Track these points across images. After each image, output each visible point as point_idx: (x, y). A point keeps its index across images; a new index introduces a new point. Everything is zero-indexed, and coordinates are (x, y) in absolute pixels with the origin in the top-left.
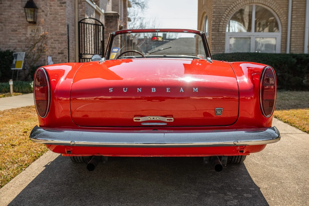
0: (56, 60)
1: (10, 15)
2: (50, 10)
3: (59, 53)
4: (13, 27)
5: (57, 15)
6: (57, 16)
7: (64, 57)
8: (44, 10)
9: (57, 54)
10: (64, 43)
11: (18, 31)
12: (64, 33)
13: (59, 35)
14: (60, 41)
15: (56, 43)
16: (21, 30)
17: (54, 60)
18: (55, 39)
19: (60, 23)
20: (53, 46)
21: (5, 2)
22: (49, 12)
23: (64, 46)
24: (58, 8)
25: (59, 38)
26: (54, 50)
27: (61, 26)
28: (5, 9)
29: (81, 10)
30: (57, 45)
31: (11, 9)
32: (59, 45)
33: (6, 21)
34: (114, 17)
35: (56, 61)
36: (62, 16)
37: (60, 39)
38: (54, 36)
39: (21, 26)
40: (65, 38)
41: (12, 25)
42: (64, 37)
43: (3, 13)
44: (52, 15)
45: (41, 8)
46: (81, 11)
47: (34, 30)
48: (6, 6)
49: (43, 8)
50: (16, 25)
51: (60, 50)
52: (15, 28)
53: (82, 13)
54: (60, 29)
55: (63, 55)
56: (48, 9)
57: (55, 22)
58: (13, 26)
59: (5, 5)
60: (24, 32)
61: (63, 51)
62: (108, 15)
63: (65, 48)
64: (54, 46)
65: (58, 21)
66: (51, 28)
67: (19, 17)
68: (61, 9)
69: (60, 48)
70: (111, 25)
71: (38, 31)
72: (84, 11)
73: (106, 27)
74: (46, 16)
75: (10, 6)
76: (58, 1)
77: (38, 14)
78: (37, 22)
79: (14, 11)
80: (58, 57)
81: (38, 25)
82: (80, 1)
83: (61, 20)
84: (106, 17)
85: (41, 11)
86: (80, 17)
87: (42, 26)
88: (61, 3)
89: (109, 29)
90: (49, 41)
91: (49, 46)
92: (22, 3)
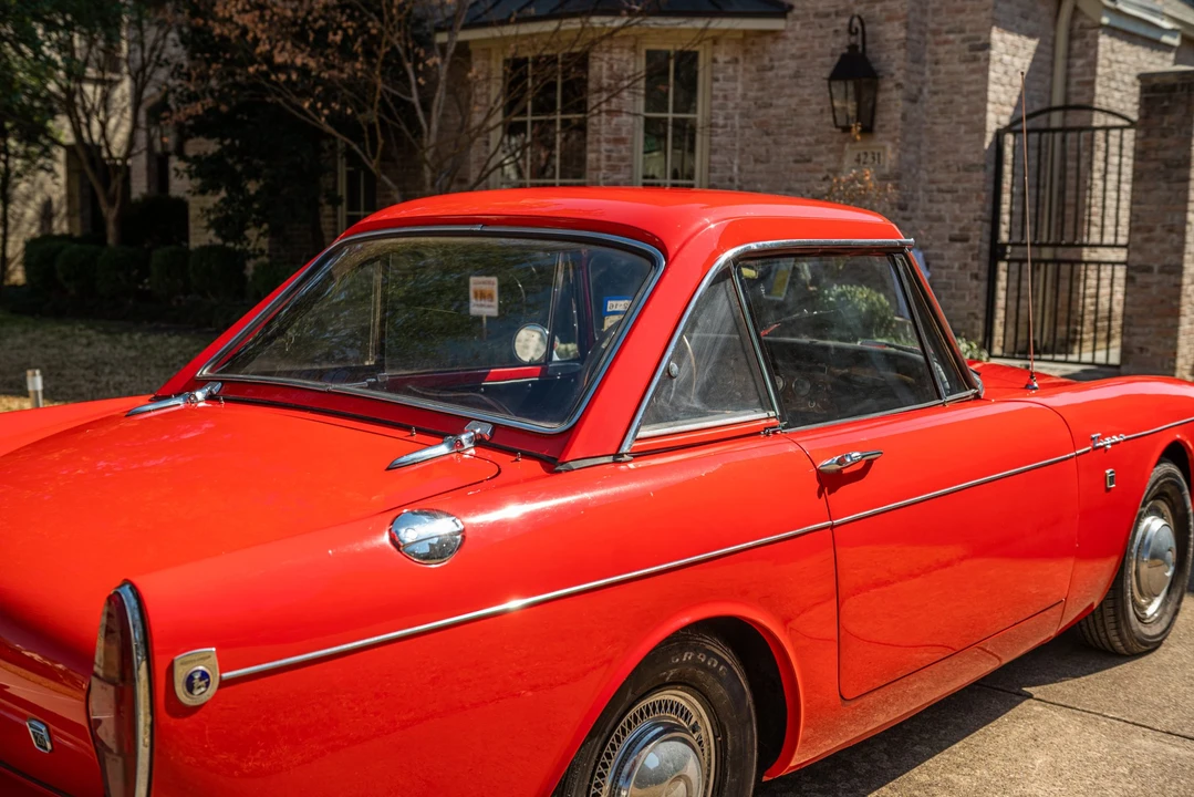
0: (940, 263)
1: (794, 107)
2: (931, 78)
3: (953, 239)
4: (799, 148)
5: (956, 93)
6: (957, 98)
7: (970, 253)
8: (902, 81)
9: (947, 241)
10: (974, 199)
11: (815, 159)
12: (975, 161)
13: (959, 170)
14: (960, 193)
15: (944, 201)
16: (823, 159)
17: (934, 262)
18: (943, 186)
19: (965, 123)
20: (934, 213)
21: (783, 63)
22: (930, 84)
23: (975, 211)
24: (963, 67)
25: (957, 181)
26: (936, 224)
27: (968, 138)
28: (782, 87)
29: (1079, 62)
30: (947, 208)
31: (798, 85)
32: (957, 206)
33: (780, 126)
34: (1182, 90)
35: (942, 268)
36: (973, 98)
37: (960, 187)
38: (940, 176)
39: (823, 142)
40: (978, 180)
41: (797, 140)
42: (975, 176)
43: (774, 102)
44: (940, 97)
45: (892, 75)
46: (1083, 66)
47: (866, 154)
48: (783, 77)
49: (899, 76)
50: (811, 139)
51: (958, 225)
52: (805, 150)
53: (1083, 74)
54: (963, 148)
55: (965, 244)
56: (928, 73)
57: (946, 121)
58: (799, 144)
59: (782, 72)
60: (832, 165)
61: (969, 230)
62: (1155, 80)
63: (975, 220)
64: (939, 211)
65: (959, 115)
66: (933, 144)
67: (822, 111)
68: (973, 71)
69: (956, 219)
70: (1165, 125)
71: (877, 157)
72: (1093, 64)
73: (1141, 134)
74: (913, 100)
75: (797, 75)
76: (963, 41)
77: (881, 97)
78: (876, 128)
79: (808, 91)
80: (949, 253)
81: (880, 136)
82: (1082, 27)
83: (970, 113)
84: (1144, 90)
85: (890, 85)
86: (1073, 89)
87: (893, 140)
88: (973, 48)
89: (1154, 141)
90: (921, 193)
91: (919, 213)
92: (832, 62)
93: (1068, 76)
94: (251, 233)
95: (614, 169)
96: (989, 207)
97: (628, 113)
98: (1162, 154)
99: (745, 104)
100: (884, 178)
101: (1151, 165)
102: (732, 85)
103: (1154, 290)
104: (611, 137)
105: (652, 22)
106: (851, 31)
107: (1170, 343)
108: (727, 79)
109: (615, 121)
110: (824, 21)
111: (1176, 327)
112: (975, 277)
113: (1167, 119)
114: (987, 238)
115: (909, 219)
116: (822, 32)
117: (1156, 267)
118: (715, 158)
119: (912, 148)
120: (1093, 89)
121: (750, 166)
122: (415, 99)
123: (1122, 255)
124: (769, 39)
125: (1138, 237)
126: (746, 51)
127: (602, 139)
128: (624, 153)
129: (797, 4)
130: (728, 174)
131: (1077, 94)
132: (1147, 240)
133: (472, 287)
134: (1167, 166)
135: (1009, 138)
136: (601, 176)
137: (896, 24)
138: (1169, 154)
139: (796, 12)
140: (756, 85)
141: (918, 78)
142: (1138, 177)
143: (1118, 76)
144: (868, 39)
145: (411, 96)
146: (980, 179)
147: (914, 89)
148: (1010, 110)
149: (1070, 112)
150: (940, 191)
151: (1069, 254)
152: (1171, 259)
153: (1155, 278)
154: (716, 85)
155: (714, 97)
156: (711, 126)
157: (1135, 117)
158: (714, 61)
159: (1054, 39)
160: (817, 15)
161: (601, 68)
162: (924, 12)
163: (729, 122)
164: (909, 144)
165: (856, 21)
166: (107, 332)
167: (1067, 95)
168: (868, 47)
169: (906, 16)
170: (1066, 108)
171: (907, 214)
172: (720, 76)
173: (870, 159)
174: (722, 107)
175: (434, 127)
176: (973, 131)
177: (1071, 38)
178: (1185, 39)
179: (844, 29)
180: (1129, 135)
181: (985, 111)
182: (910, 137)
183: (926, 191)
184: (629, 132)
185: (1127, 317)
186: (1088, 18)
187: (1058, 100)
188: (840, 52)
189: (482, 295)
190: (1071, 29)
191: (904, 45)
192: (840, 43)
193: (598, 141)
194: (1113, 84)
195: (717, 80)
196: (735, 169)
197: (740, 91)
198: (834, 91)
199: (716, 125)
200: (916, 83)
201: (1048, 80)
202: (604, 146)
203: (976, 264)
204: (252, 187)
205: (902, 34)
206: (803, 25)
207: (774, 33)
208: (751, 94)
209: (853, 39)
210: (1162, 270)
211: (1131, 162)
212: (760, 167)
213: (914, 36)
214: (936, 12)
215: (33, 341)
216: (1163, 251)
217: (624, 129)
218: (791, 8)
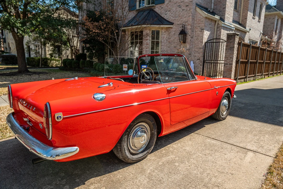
0: (196, 63)
1: (174, 39)
3: (198, 59)
6: (199, 37)
8: (190, 35)
10: (201, 53)
11: (177, 47)
12: (201, 47)
15: (197, 53)
16: (178, 47)
17: (195, 63)
18: (196, 51)
20: (195, 55)
21: (172, 32)
23: (201, 55)
24: (200, 33)
25: (198, 50)
26: (195, 57)
27: (200, 44)
28: (172, 36)
29: (218, 32)
30: (197, 55)
31: (174, 36)
33: (172, 42)
34: (233, 36)
35: (196, 64)
36: (201, 37)
37: (199, 51)
38: (196, 50)
39: (178, 44)
41: (174, 44)
42: (201, 49)
43: (171, 38)
44: (196, 37)
49: (190, 34)
50: (176, 44)
52: (175, 46)
53: (219, 34)
56: (194, 34)
57: (197, 41)
59: (172, 34)
61: (200, 58)
62: (229, 34)
65: (199, 40)
66: (195, 45)
67: (178, 39)
68: (201, 33)
69: (198, 56)
71: (186, 47)
72: (221, 32)
73: (227, 43)
74: (192, 38)
75: (174, 34)
76: (200, 28)
77: (187, 37)
78: (186, 42)
79: (176, 36)
80: (197, 62)
81: (187, 43)
82: (219, 26)
83: (201, 40)
84: (227, 36)
85: (188, 35)
86: (217, 36)
87: (189, 44)
88: (201, 30)
89: (229, 44)
90: (193, 52)
91: (193, 55)
92: (179, 32)
93: (217, 34)
94: (94, 58)
95: (147, 48)
96: (203, 54)
97: (149, 40)
98: (230, 46)
99: (167, 38)
100: (187, 50)
101: (228, 48)
102: (165, 36)
103: (228, 67)
105: (152, 26)
106: (182, 27)
107: (230, 75)
108: (164, 35)
109: (147, 41)
110: (179, 26)
111: (231, 73)
112: (201, 65)
113: (231, 41)
114: (203, 59)
115: (191, 56)
116: (178, 27)
117: (228, 64)
118: (162, 47)
119: (192, 45)
120: (220, 36)
121: (167, 48)
122: (116, 38)
123: (223, 62)
124: (170, 28)
125: (226, 59)
126: (167, 30)
128: (148, 46)
129: (175, 23)
130: (164, 49)
131: (218, 37)
132: (227, 60)
133: (124, 66)
134: (231, 48)
135: (206, 44)
137: (189, 26)
138: (231, 46)
139: (174, 24)
140: (168, 36)
141: (193, 34)
142: (226, 49)
143: (225, 34)
144: (185, 28)
145: (115, 37)
146: (202, 50)
147: (192, 36)
148: (207, 39)
149: (217, 40)
150: (196, 52)
151: (216, 62)
152: (231, 62)
153: (228, 65)
154: (162, 36)
155: (162, 38)
156: (161, 42)
157: (226, 40)
158: (162, 32)
159: (215, 28)
160: (177, 25)
161: (145, 33)
162: (194, 24)
163: (164, 41)
164: (191, 45)
165: (183, 25)
166: (72, 73)
167: (216, 37)
168: (185, 29)
169: (191, 25)
170: (216, 39)
171: (191, 55)
172: (163, 34)
173: (185, 47)
174: (163, 39)
175: (119, 42)
176: (201, 43)
177: (217, 28)
178: (235, 28)
179: (181, 27)
180: (225, 43)
181: (203, 39)
182: (191, 44)
183: (194, 52)
184: (149, 43)
185: (224, 72)
186: (220, 25)
187: (215, 38)
188: (181, 30)
189: (125, 67)
190: (217, 27)
191: (191, 29)
192: (181, 29)
193: (144, 44)
194: (224, 35)
195: (162, 35)
196: (165, 49)
197: (166, 37)
198: (180, 36)
199: (162, 42)
200: (192, 35)
201: (213, 35)
202: (145, 45)
203: (201, 63)
204: (94, 52)
205: (190, 27)
206: (175, 26)
207: (171, 28)
208: (168, 37)
209: (183, 28)
210: (229, 64)
211: (225, 47)
212: (169, 48)
213: (192, 28)
214: (196, 24)
215: (60, 74)
216: (229, 61)
218: (174, 23)
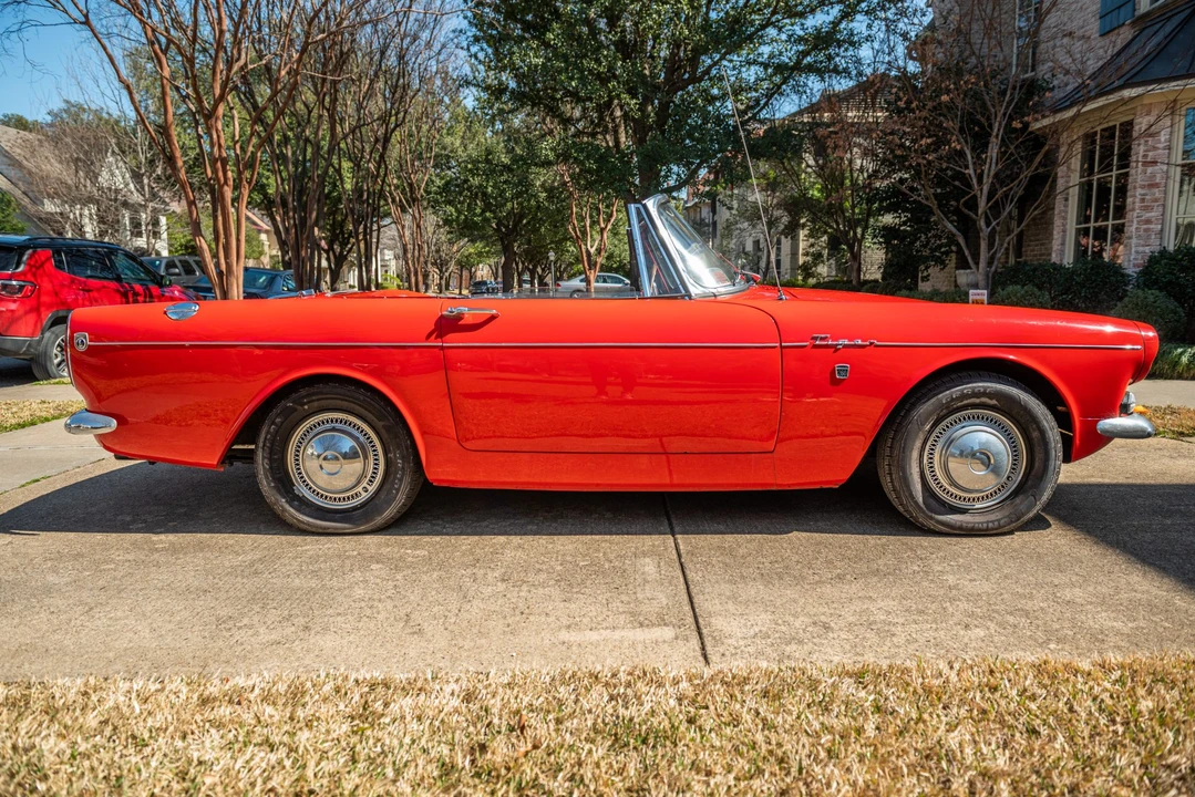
95: (1147, 209)
97: (1162, 163)
104: (1146, 183)
109: (1150, 170)
127: (1137, 185)
128: (1157, 195)
133: (971, 298)
136: (1135, 215)
161: (1139, 127)
184: (1161, 178)
193: (1135, 188)
202: (1139, 191)
217: (1158, 175)
